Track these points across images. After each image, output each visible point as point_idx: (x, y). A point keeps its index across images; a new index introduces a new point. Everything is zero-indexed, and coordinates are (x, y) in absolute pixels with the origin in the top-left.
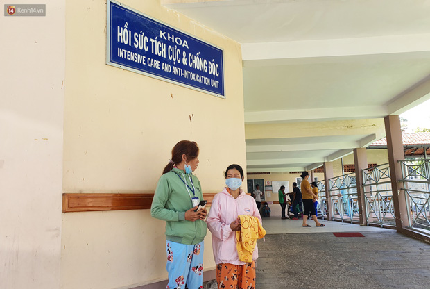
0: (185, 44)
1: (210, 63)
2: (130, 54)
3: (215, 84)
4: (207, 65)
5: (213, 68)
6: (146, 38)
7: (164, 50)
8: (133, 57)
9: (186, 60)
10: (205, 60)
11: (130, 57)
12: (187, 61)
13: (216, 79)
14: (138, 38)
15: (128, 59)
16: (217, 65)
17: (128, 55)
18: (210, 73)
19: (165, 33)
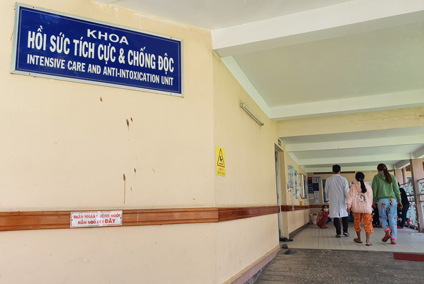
0: (124, 40)
1: (160, 57)
2: (44, 59)
3: (168, 81)
4: (156, 61)
5: (165, 63)
6: (67, 40)
7: (92, 50)
8: (49, 62)
9: (123, 58)
10: (153, 56)
11: (43, 63)
12: (126, 59)
13: (169, 74)
14: (55, 41)
15: (41, 64)
16: (171, 59)
17: (41, 61)
18: (160, 69)
19: (94, 31)
